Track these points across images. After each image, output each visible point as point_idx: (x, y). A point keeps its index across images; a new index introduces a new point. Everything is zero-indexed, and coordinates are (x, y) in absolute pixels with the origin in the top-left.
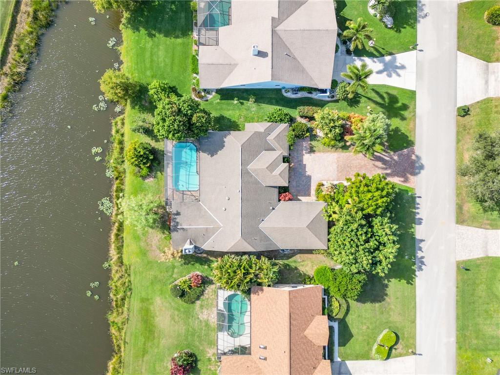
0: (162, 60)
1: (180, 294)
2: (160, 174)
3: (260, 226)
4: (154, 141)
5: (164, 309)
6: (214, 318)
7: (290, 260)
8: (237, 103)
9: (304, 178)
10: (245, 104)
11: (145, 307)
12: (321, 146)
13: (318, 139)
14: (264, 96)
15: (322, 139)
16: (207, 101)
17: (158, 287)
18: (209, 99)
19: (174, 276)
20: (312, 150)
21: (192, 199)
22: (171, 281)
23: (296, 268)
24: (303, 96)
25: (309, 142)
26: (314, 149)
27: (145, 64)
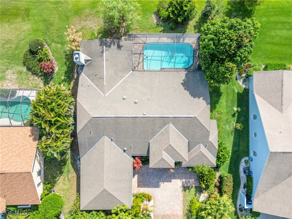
0: (278, 33)
1: (32, 50)
2: (161, 30)
3: (106, 138)
4: (195, 24)
5: (18, 32)
6: (7, 85)
7: (71, 166)
8: (234, 110)
9: (156, 180)
10: (233, 119)
11: (20, 13)
12: (189, 198)
13: (198, 195)
14: (241, 138)
15: (197, 199)
16: (236, 79)
17: (41, 27)
18: (238, 81)
19: (53, 44)
20: (185, 188)
21: (134, 63)
22: (48, 40)
23: (61, 173)
24: (241, 179)
25: (194, 185)
26: (187, 191)
27: (273, 16)
